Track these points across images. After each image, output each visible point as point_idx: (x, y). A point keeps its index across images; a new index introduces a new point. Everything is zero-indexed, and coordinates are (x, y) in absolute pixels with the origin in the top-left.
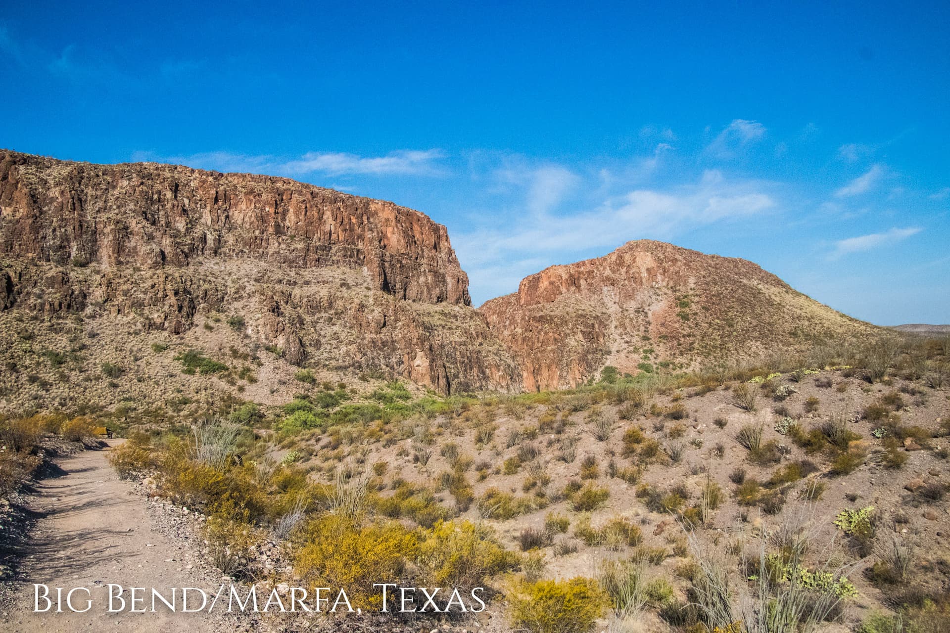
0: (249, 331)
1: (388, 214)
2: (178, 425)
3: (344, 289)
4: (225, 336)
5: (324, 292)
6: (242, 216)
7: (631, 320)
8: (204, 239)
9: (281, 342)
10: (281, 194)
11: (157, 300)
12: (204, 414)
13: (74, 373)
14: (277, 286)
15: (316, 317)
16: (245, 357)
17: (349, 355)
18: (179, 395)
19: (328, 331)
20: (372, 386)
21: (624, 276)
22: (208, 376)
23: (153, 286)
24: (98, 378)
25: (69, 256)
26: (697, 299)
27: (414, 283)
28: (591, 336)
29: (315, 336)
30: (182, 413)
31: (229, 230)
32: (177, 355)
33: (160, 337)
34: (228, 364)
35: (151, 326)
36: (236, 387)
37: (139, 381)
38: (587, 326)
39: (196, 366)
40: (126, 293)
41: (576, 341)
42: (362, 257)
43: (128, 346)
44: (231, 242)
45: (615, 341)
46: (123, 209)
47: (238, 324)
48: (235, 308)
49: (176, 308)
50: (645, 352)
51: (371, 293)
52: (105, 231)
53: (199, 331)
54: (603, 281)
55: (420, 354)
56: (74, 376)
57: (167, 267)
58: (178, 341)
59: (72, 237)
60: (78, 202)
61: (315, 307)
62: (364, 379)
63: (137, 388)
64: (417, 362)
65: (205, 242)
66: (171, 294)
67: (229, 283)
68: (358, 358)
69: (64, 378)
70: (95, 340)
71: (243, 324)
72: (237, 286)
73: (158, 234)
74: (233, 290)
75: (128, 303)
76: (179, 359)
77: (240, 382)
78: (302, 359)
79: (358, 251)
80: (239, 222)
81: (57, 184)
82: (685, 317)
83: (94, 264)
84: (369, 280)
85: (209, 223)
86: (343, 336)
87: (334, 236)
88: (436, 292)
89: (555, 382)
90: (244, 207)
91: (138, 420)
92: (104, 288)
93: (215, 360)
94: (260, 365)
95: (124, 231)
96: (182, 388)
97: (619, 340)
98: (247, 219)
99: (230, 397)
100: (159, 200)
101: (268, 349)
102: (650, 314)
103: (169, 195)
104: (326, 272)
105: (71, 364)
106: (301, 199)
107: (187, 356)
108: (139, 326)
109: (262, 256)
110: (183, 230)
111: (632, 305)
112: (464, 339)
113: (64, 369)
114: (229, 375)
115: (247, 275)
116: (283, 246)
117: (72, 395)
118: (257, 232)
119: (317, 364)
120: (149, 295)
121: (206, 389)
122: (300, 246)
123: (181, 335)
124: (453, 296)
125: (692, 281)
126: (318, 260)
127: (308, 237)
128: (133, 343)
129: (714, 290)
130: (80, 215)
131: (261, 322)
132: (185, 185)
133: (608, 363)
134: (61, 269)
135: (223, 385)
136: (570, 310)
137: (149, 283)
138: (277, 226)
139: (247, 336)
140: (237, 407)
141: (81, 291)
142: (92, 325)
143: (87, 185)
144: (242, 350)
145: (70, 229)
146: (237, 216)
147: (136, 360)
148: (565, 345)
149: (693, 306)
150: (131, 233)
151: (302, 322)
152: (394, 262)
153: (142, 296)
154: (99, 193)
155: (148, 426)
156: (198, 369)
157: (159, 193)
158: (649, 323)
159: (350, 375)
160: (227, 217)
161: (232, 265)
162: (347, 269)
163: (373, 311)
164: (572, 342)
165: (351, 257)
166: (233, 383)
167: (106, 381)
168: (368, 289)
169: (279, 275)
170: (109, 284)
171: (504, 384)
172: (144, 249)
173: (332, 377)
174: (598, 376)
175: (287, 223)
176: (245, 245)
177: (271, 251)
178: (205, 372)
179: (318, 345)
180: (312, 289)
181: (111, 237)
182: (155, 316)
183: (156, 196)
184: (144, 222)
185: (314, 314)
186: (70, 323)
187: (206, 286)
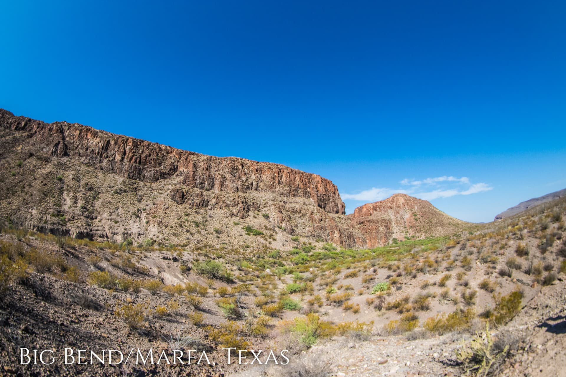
0: (271, 220)
1: (318, 179)
2: (247, 257)
3: (305, 206)
4: (261, 220)
5: (297, 206)
6: (266, 177)
7: (399, 221)
8: (252, 184)
9: (284, 225)
10: (280, 170)
11: (235, 205)
12: (257, 253)
13: (203, 230)
14: (280, 203)
15: (295, 216)
16: (271, 230)
17: (310, 232)
18: (245, 243)
19: (301, 221)
20: (321, 245)
21: (395, 206)
22: (256, 237)
23: (234, 200)
24: (212, 234)
25: (204, 187)
26: (419, 213)
27: (328, 206)
28: (387, 228)
29: (296, 224)
30: (247, 252)
31: (261, 181)
32: (243, 227)
33: (236, 219)
34: (264, 232)
35: (232, 215)
36: (268, 242)
37: (228, 236)
38: (386, 223)
39: (251, 232)
40: (223, 201)
41: (382, 229)
42: (309, 194)
43: (224, 222)
44: (262, 186)
45: (395, 229)
46: (224, 171)
47: (267, 217)
48: (264, 210)
49: (242, 208)
50: (406, 232)
51: (315, 208)
52: (217, 178)
53: (251, 218)
54: (388, 207)
55: (336, 232)
56: (203, 232)
57: (239, 193)
58: (243, 222)
59: (206, 180)
60: (209, 168)
61: (294, 212)
62: (317, 241)
63: (227, 240)
64: (335, 235)
65: (253, 185)
66: (240, 203)
67: (262, 201)
68: (313, 233)
69: (199, 232)
70: (211, 219)
71: (268, 217)
72: (265, 202)
73: (236, 180)
74: (263, 203)
75: (224, 205)
76: (244, 229)
77: (269, 240)
78: (292, 232)
79: (308, 192)
80: (265, 179)
81: (202, 161)
82: (416, 220)
83: (212, 190)
84: (313, 203)
85: (254, 178)
86: (306, 224)
87: (299, 186)
88: (335, 209)
89: (376, 244)
90: (267, 173)
91: (228, 253)
92: (216, 199)
93: (258, 230)
94: (276, 233)
95: (224, 179)
96: (246, 241)
97: (396, 229)
98: (268, 178)
99: (266, 246)
100: (237, 169)
101: (279, 227)
102: (405, 219)
103: (240, 167)
104: (298, 199)
105: (202, 227)
106: (288, 171)
107: (247, 228)
108: (228, 214)
109: (274, 192)
110: (245, 180)
111: (399, 216)
112: (347, 227)
113: (199, 228)
114: (265, 237)
115: (268, 198)
116: (281, 188)
117: (202, 239)
118: (272, 183)
119: (298, 234)
120: (232, 203)
121: (255, 242)
122: (288, 189)
123: (244, 219)
124: (340, 211)
125: (416, 207)
126: (294, 195)
127: (290, 186)
128: (226, 221)
129: (423, 210)
130: (209, 172)
131: (276, 216)
132: (246, 165)
133: (394, 237)
134: (201, 191)
135: (262, 240)
136: (379, 218)
137: (232, 198)
138: (279, 181)
139: (270, 222)
140: (270, 250)
141: (207, 200)
142: (210, 212)
143: (212, 163)
144: (269, 227)
145: (205, 177)
146: (264, 177)
147: (227, 228)
148: (379, 230)
149: (418, 216)
150: (226, 179)
151: (290, 218)
152: (321, 197)
153: (229, 203)
154: (216, 165)
155: (234, 256)
156: (251, 234)
157: (237, 166)
158: (405, 222)
159: (311, 240)
160: (260, 177)
161: (263, 194)
162: (305, 199)
163: (317, 214)
164: (381, 229)
165: (306, 194)
166: (266, 240)
167: (215, 235)
168: (314, 206)
169: (280, 199)
170: (217, 198)
171: (361, 245)
172: (231, 185)
173: (305, 240)
174: (391, 241)
175: (282, 180)
176: (267, 187)
177: (277, 190)
178: (254, 235)
179: (297, 227)
180: (293, 205)
181: (219, 180)
182: (234, 211)
183: (236, 168)
184: (231, 176)
185: (294, 215)
186: (202, 211)
187: (253, 201)
